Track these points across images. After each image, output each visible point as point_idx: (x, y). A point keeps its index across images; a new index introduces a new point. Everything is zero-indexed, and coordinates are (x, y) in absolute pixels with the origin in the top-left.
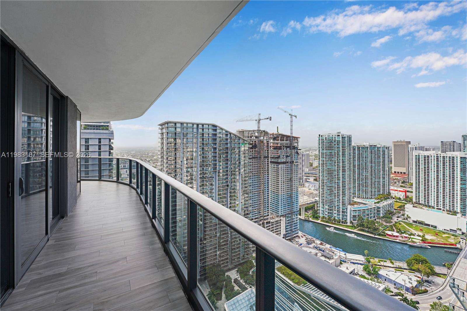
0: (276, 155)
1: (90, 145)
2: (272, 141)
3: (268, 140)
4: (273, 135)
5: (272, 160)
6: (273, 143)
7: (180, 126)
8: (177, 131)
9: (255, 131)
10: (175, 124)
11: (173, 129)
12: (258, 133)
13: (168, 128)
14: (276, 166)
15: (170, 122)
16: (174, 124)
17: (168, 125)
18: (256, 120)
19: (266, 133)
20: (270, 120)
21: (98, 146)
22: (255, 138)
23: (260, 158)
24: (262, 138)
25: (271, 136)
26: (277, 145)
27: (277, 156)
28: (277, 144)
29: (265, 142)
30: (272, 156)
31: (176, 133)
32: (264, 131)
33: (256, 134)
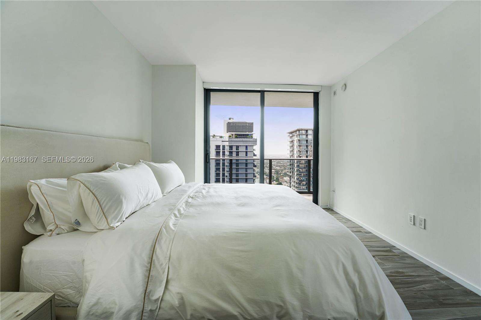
1: (240, 151)
7: (311, 133)
8: (309, 138)
10: (307, 131)
11: (304, 137)
13: (299, 135)
15: (302, 130)
16: (305, 131)
17: (299, 132)
21: (245, 152)
31: (307, 141)
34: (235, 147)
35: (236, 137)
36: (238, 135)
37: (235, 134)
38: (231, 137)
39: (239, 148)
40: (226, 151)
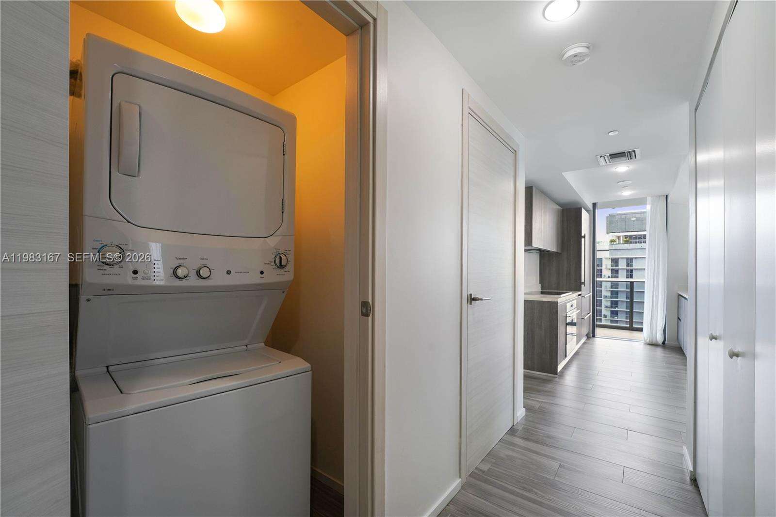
34: (625, 261)
35: (626, 242)
36: (631, 237)
37: (625, 236)
38: (615, 241)
39: (632, 262)
40: (603, 268)
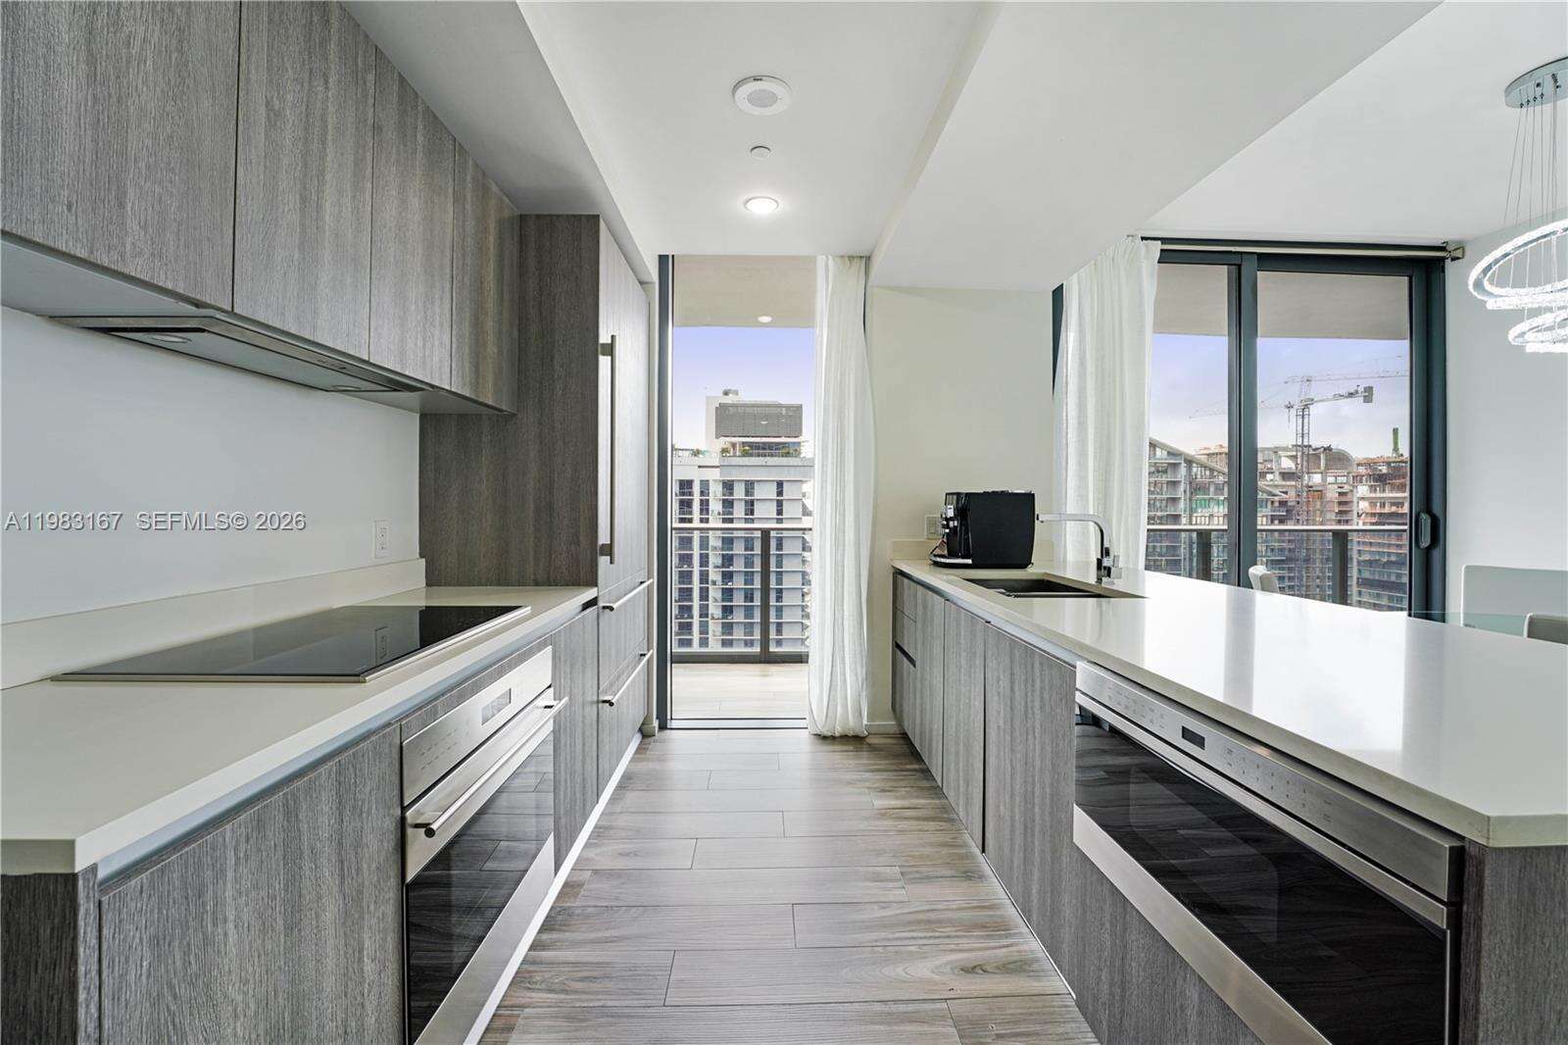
0: (1389, 554)
2: (1363, 490)
3: (1347, 488)
4: (1370, 464)
5: (1366, 575)
6: (1373, 503)
9: (1285, 449)
12: (1295, 457)
14: (1390, 598)
18: (1289, 407)
19: (1336, 459)
20: (1368, 399)
21: (775, 503)
22: (1278, 477)
23: (1307, 560)
24: (1317, 479)
25: (1362, 470)
26: (1394, 509)
27: (1393, 558)
28: (1393, 504)
29: (1332, 494)
30: (1367, 557)
32: (1328, 449)
33: (1287, 464)
34: (743, 486)
35: (744, 454)
36: (752, 445)
38: (728, 451)
39: (753, 488)
40: (711, 497)
